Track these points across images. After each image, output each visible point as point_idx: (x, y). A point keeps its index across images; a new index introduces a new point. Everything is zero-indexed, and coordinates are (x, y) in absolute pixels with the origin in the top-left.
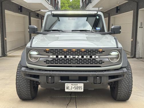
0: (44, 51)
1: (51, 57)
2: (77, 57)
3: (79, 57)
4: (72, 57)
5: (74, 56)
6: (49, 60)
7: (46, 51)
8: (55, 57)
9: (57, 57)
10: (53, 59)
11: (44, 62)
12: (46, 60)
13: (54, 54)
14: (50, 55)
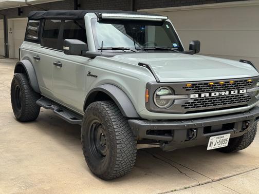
0: (183, 88)
1: (192, 96)
2: (223, 93)
3: (226, 94)
4: (217, 94)
5: (220, 93)
6: (189, 103)
7: (186, 88)
8: (197, 96)
9: (200, 95)
10: (195, 100)
11: (182, 106)
12: (186, 103)
13: (196, 92)
14: (190, 94)
